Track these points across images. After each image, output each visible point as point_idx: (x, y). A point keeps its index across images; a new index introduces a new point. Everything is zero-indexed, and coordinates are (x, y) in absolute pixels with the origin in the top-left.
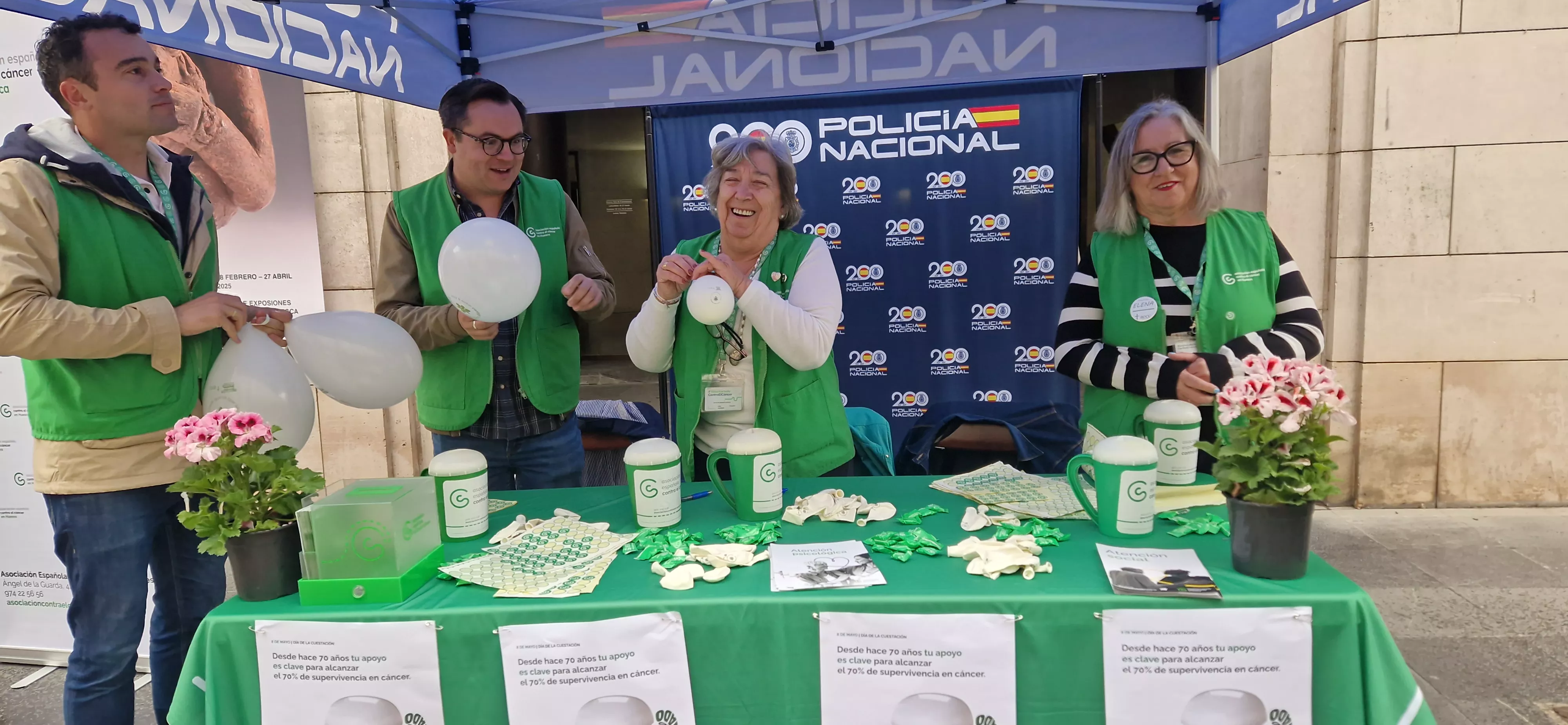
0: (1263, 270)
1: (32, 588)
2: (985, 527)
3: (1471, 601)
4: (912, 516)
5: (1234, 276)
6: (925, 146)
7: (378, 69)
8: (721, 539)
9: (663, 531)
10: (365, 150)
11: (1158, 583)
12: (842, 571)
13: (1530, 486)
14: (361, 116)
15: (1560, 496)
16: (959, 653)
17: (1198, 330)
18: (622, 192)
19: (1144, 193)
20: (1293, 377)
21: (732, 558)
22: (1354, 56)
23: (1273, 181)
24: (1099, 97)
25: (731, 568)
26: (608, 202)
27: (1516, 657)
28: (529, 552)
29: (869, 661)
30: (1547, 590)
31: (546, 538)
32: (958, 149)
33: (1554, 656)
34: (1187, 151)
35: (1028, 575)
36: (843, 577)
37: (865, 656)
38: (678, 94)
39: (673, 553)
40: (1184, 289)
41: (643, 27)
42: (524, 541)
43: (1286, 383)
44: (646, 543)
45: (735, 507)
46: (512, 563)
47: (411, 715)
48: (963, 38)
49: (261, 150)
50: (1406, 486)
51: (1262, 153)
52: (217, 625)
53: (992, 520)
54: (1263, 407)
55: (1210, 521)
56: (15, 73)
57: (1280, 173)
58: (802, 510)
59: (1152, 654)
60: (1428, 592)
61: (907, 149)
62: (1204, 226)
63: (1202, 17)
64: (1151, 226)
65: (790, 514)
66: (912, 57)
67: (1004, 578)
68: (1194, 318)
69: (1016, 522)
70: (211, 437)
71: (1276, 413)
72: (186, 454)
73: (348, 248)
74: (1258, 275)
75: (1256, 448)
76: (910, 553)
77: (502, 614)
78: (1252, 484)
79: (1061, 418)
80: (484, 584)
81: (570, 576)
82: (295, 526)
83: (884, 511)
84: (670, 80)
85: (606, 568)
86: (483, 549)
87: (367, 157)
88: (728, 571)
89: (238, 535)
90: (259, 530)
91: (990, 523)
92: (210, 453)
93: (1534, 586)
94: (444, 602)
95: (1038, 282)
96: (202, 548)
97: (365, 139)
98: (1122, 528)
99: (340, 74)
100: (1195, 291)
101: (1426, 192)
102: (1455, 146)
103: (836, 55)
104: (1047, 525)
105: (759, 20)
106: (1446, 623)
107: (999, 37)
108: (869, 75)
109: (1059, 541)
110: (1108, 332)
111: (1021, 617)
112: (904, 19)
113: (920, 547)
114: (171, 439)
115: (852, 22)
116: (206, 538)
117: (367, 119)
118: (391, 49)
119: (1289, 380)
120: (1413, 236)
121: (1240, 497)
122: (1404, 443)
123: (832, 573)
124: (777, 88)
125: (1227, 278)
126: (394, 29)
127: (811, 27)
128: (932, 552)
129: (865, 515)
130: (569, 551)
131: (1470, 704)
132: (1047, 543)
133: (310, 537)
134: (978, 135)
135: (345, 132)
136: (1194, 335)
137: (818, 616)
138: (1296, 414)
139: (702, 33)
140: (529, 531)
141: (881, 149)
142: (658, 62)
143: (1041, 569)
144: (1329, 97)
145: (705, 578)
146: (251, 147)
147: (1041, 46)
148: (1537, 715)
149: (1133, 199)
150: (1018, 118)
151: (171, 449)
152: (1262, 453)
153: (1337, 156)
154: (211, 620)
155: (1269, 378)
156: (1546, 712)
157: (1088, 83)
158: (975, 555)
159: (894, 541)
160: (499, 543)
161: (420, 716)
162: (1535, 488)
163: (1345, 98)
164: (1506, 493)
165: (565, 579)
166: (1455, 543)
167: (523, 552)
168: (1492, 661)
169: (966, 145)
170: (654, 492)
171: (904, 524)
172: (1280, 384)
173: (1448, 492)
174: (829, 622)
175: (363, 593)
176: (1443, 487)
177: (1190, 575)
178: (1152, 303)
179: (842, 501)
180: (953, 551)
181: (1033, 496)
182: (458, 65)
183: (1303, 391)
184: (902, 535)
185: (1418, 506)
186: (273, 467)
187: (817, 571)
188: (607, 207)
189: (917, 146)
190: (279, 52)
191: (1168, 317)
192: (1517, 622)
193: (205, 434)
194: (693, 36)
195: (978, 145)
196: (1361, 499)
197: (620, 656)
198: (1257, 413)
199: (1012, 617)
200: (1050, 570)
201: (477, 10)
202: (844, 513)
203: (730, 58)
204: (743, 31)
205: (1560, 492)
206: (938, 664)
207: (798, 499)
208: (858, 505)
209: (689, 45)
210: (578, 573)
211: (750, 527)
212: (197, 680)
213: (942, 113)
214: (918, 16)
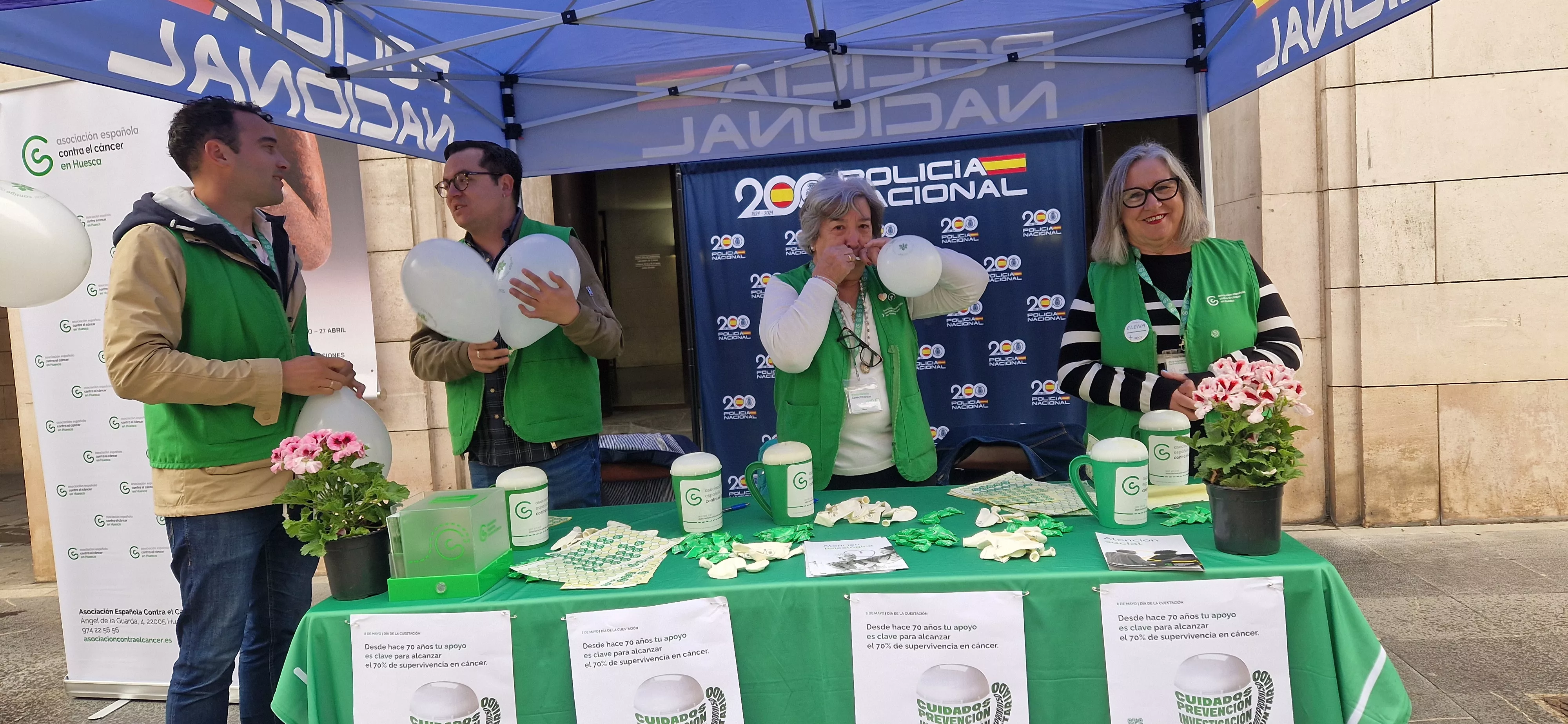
0: (1244, 292)
1: (109, 624)
2: (996, 523)
3: (1470, 607)
4: (932, 516)
5: (1217, 298)
6: (939, 193)
7: (433, 136)
8: (759, 539)
9: (707, 535)
10: (415, 211)
11: (1148, 561)
12: (869, 560)
13: (1529, 502)
14: (411, 180)
15: (1559, 510)
16: (974, 627)
17: (1186, 347)
18: (650, 247)
19: (1134, 226)
20: (1257, 376)
21: (770, 553)
22: (1334, 101)
23: (1266, 217)
24: (1100, 144)
25: (770, 561)
26: (637, 258)
27: (1510, 655)
28: (588, 555)
29: (894, 637)
30: (1544, 596)
31: (602, 543)
32: (970, 195)
33: (1546, 653)
34: (1173, 187)
35: (1034, 558)
36: (870, 564)
37: (891, 632)
38: (707, 152)
39: (718, 551)
40: (1173, 310)
41: (674, 91)
42: (583, 547)
43: (1252, 382)
44: (692, 544)
45: (771, 514)
46: (574, 563)
47: (487, 699)
48: (970, 94)
49: (318, 213)
50: (1410, 505)
51: (1255, 192)
52: (316, 620)
53: (1003, 518)
54: (1231, 402)
55: (1199, 513)
56: (107, 147)
57: (1273, 211)
58: (832, 514)
59: (1145, 623)
60: (1431, 600)
61: (922, 196)
62: (1190, 253)
63: (1191, 69)
64: (1142, 255)
65: (821, 517)
66: (923, 112)
67: (1012, 562)
68: (1182, 337)
69: (1025, 518)
70: (314, 452)
71: (1244, 407)
72: (293, 467)
73: (397, 302)
74: (1240, 296)
75: (1228, 438)
76: (929, 544)
77: (568, 603)
78: (1226, 470)
79: (1071, 438)
80: (550, 579)
81: (626, 572)
82: (385, 532)
83: (906, 513)
84: (699, 140)
85: (658, 565)
86: (547, 554)
87: (417, 218)
88: (768, 562)
89: (336, 539)
90: (353, 535)
91: (1002, 521)
92: (312, 466)
93: (1531, 593)
94: (517, 595)
95: (1050, 319)
96: (305, 551)
97: (415, 201)
98: (1119, 519)
99: (400, 141)
100: (1182, 312)
101: (1411, 225)
102: (1434, 182)
103: (853, 112)
104: (1053, 520)
105: (781, 81)
106: (1445, 627)
107: (1003, 91)
108: (884, 129)
109: (1063, 533)
110: (1106, 353)
111: (1028, 593)
112: (916, 77)
113: (938, 539)
114: (277, 456)
115: (867, 82)
116: (307, 543)
117: (416, 183)
118: (445, 117)
119: (1254, 379)
120: (1401, 267)
121: (1217, 483)
122: (1406, 463)
123: (860, 562)
124: (799, 143)
125: (1212, 300)
126: (447, 99)
127: (829, 87)
128: (949, 543)
129: (890, 517)
130: (624, 553)
131: (1466, 697)
132: (1052, 534)
133: (399, 540)
134: (988, 182)
135: (397, 195)
136: (1183, 352)
137: (849, 597)
138: (1261, 407)
139: (728, 95)
140: (586, 538)
141: (896, 197)
142: (688, 123)
143: (1046, 553)
144: (1314, 139)
145: (746, 569)
146: (309, 211)
147: (1043, 98)
148: (1529, 706)
149: (1125, 231)
150: (1025, 165)
151: (278, 464)
152: (1234, 443)
153: (1325, 193)
154: (310, 616)
155: (1237, 377)
156: (1536, 702)
157: (1090, 132)
158: (987, 544)
159: (916, 536)
160: (560, 549)
161: (494, 700)
162: (1534, 504)
163: (1329, 139)
164: (1506, 508)
165: (623, 574)
166: (1458, 556)
167: (582, 555)
168: (1487, 658)
169: (977, 192)
170: (698, 500)
171: (925, 524)
172: (1248, 382)
173: (1451, 509)
174: (858, 602)
175: (445, 588)
176: (1445, 505)
177: (1177, 554)
178: (1144, 325)
179: (868, 507)
180: (967, 541)
181: (1041, 498)
182: (503, 130)
183: (1266, 387)
184: (922, 531)
185: (1423, 523)
186: (366, 479)
187: (847, 561)
188: (636, 261)
189: (931, 194)
190: (349, 121)
191: (1158, 336)
192: (1513, 624)
193: (309, 450)
194: (720, 99)
195: (988, 191)
196: (1368, 519)
197: (674, 637)
198: (1227, 407)
199: (1020, 593)
200: (1054, 554)
201: (520, 80)
202: (870, 516)
203: (754, 117)
204: (766, 93)
205: (1559, 507)
206: (957, 637)
207: (828, 506)
208: (883, 509)
209: (714, 106)
210: (633, 569)
211: (785, 529)
212: (298, 671)
213: (953, 163)
214: (927, 75)
